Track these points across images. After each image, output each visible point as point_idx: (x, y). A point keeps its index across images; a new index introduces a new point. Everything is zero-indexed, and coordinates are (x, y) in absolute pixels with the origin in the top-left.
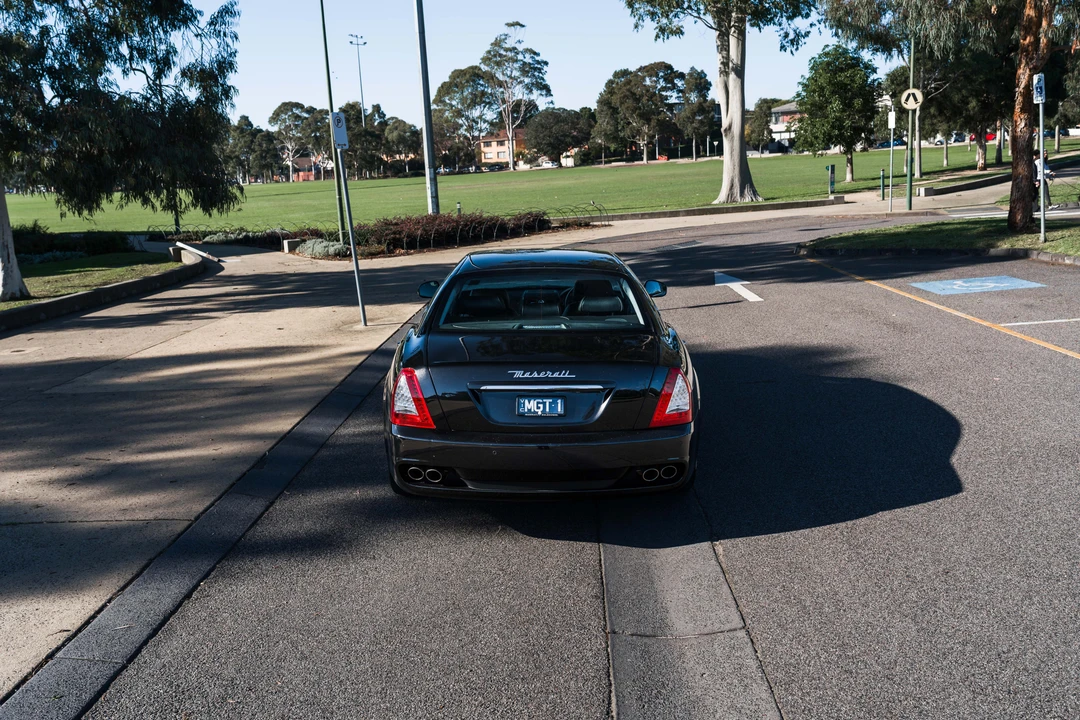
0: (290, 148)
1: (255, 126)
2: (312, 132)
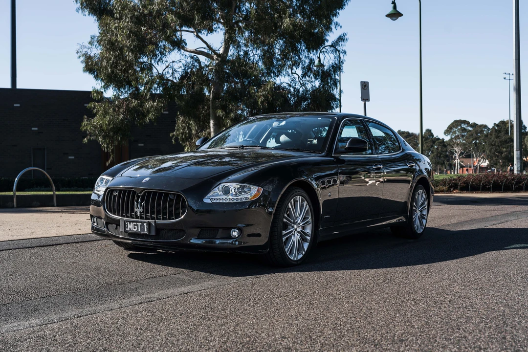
0: (457, 150)
1: (435, 136)
2: (473, 140)
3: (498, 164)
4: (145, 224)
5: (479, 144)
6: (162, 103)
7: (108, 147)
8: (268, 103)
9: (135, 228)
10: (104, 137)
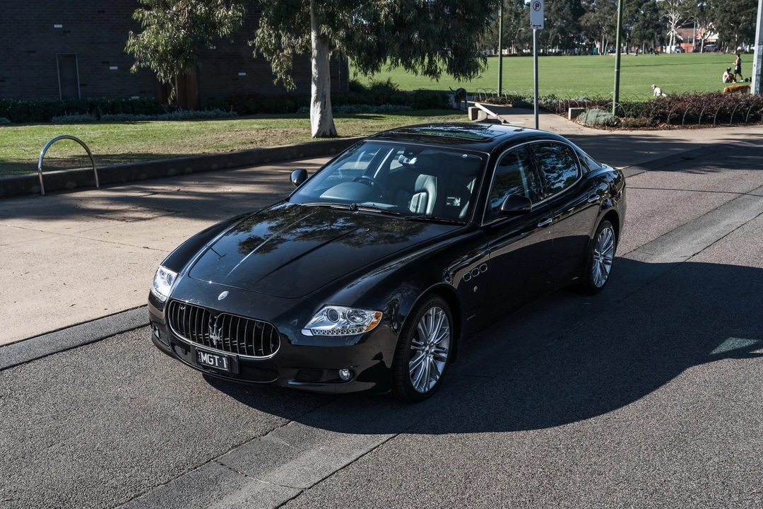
0: (673, 17)
3: (732, 40)
4: (224, 359)
5: (706, 7)
6: (240, 11)
7: (165, 76)
8: (395, 16)
9: (211, 361)
10: (160, 62)
